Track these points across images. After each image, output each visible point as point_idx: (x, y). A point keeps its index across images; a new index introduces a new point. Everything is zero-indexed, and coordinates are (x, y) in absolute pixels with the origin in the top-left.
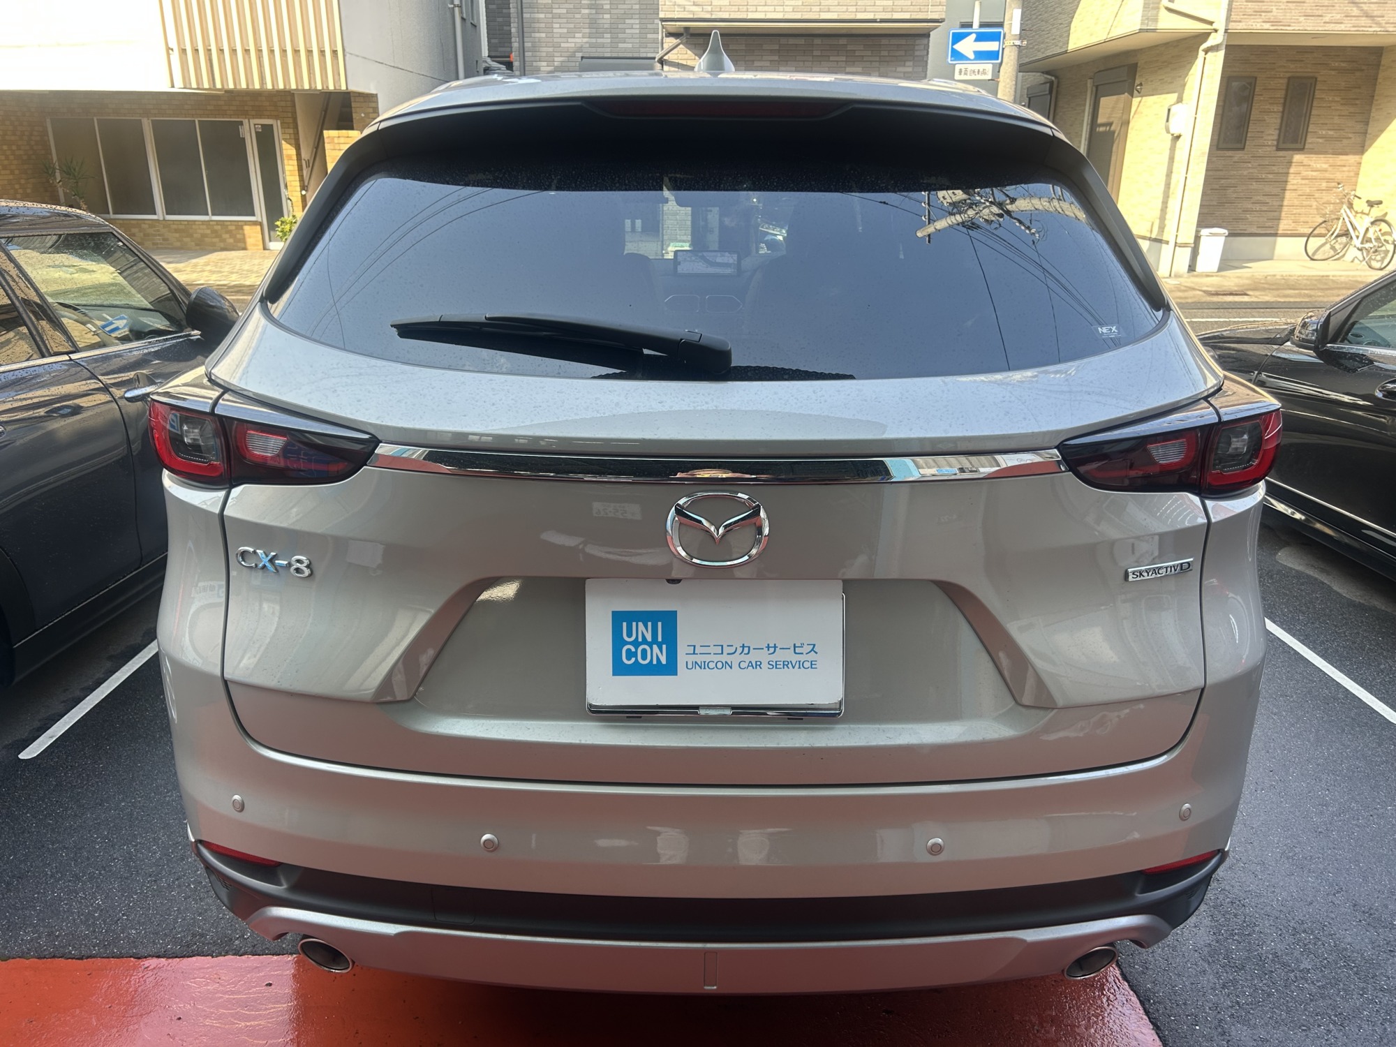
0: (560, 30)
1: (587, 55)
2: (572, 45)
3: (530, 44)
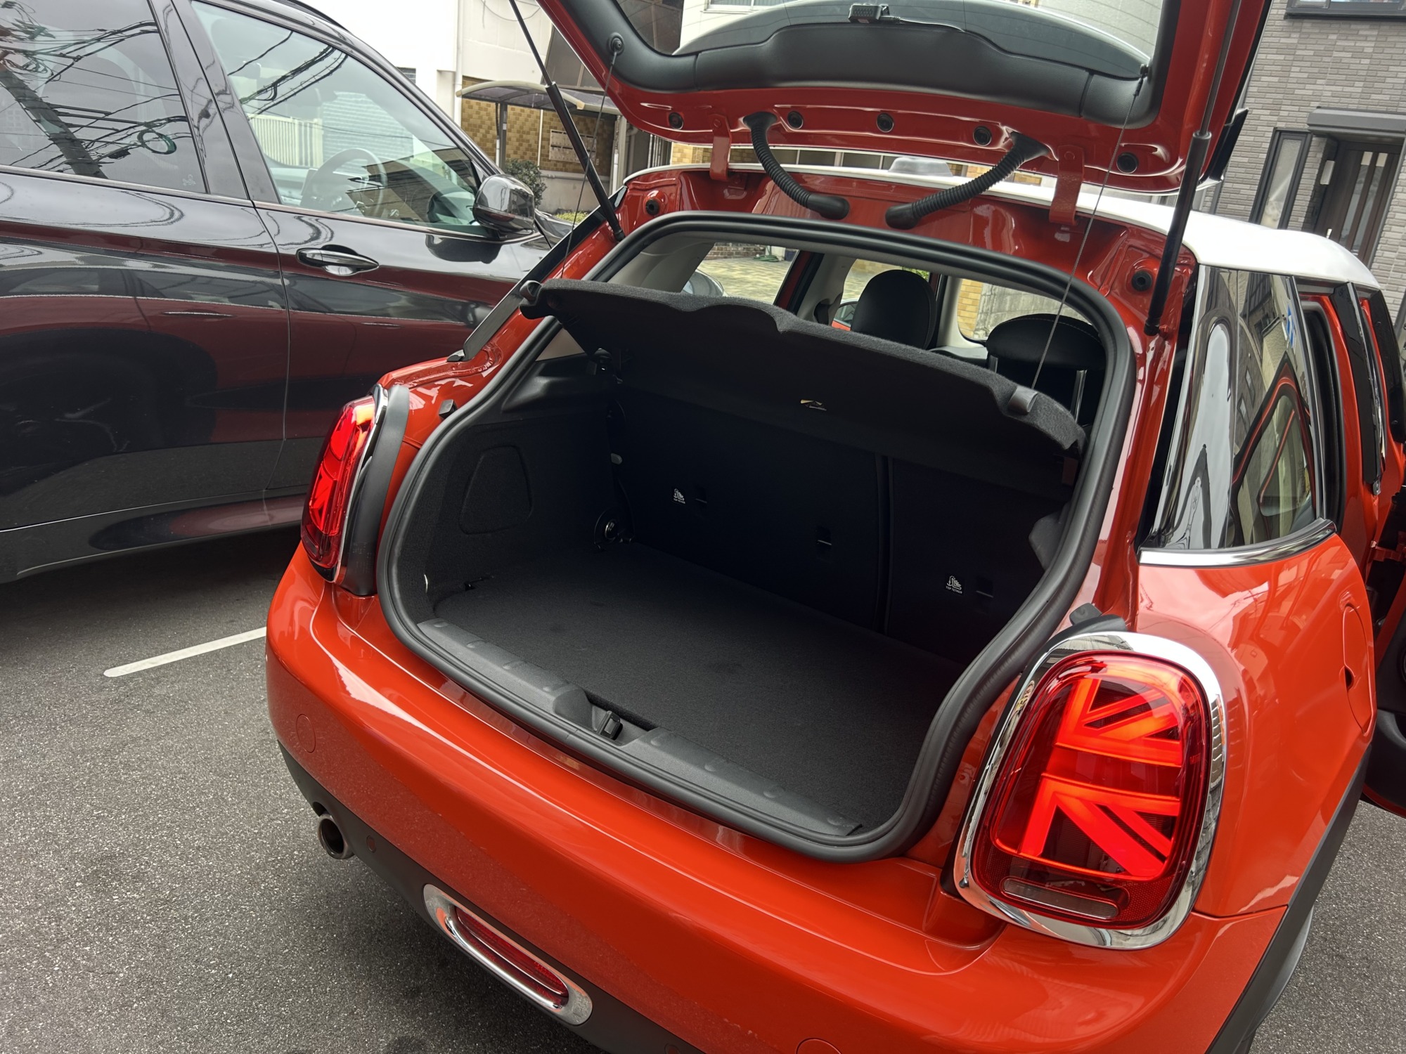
0: (1300, 75)
1: (1326, 105)
2: (1310, 92)
3: (1255, 89)
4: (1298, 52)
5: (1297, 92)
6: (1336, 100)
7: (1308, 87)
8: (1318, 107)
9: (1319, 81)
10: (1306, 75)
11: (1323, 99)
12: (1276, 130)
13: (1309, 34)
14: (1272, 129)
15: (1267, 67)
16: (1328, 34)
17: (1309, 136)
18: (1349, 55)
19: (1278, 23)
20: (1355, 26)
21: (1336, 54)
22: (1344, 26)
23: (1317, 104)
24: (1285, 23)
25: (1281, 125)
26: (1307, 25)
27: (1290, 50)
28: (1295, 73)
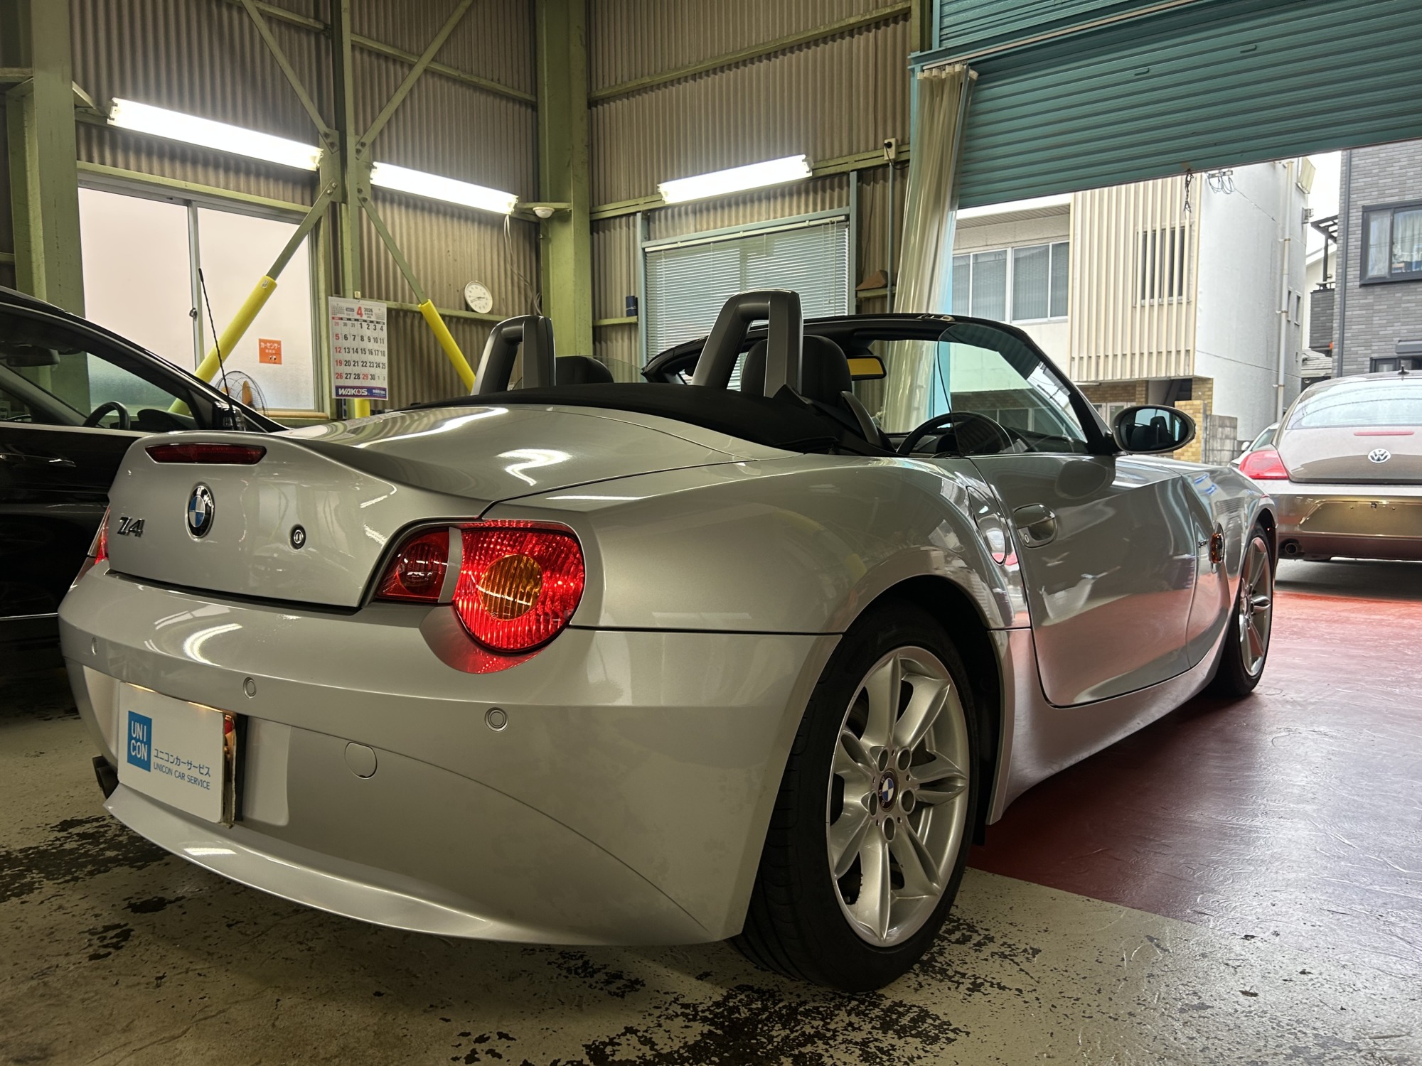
0: (1380, 322)
1: (1405, 339)
2: (1391, 332)
3: (1349, 335)
4: (1376, 308)
5: (1381, 333)
6: (1412, 334)
7: (1388, 328)
8: (1400, 341)
9: (1396, 324)
10: (1385, 321)
11: (1402, 335)
12: (1372, 359)
13: (1381, 295)
14: (1368, 359)
15: (1354, 320)
16: (1394, 294)
17: (1398, 361)
18: (1413, 305)
19: (1355, 291)
20: (1413, 286)
21: (1404, 305)
22: (1404, 286)
23: (1398, 339)
24: (1361, 290)
25: (1375, 356)
26: (1378, 290)
27: (1371, 305)
28: (1376, 320)
